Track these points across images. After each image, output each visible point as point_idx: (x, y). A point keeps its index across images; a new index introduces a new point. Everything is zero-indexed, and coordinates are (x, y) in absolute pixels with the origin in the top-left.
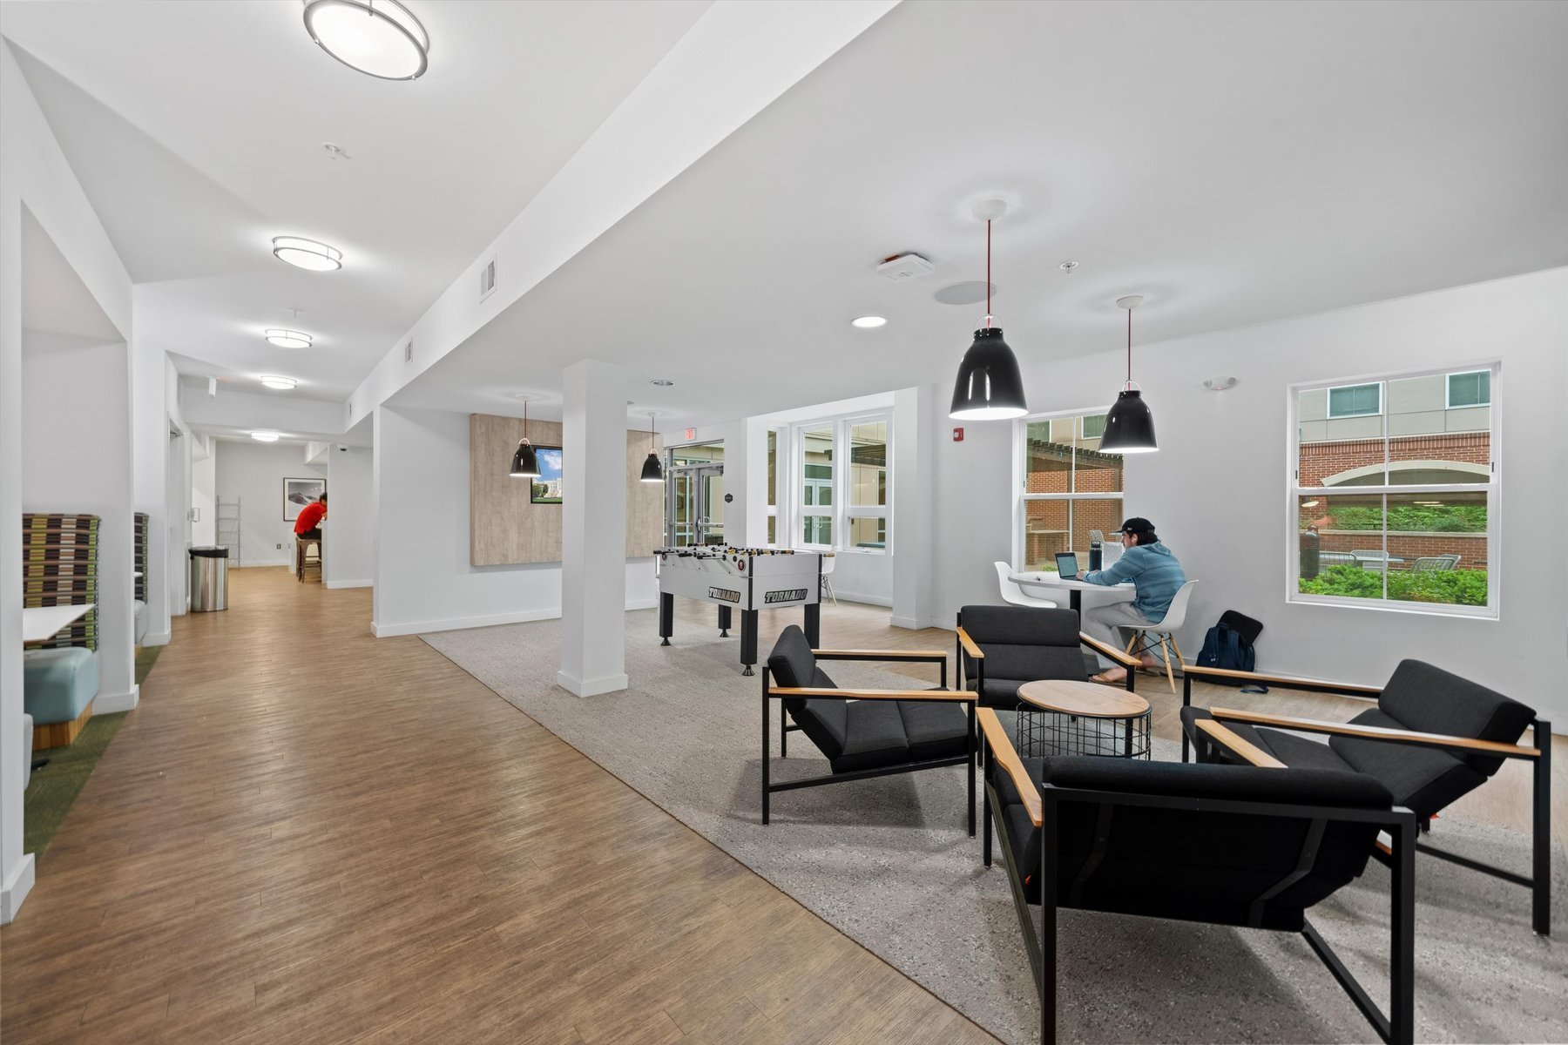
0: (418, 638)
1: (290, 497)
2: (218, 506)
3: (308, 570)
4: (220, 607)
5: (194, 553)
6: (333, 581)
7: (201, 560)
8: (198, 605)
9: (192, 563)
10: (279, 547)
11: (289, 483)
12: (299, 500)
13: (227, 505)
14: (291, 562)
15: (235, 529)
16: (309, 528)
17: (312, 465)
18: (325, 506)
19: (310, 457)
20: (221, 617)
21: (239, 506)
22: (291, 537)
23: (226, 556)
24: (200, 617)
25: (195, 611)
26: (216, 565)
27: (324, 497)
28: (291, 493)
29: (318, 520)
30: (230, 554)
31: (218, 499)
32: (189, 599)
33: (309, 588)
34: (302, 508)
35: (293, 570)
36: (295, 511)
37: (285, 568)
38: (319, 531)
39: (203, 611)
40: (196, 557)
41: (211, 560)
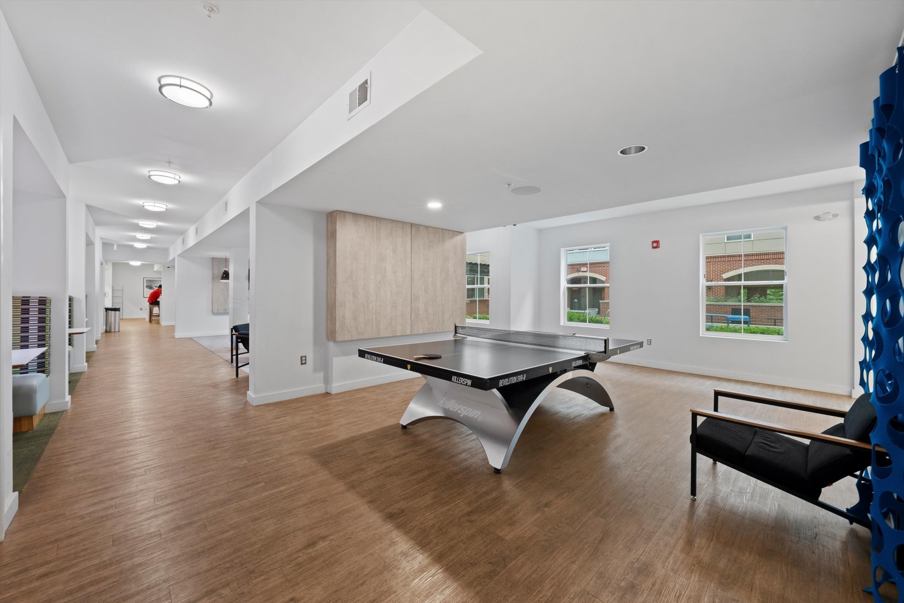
0: (191, 339)
1: (147, 287)
2: (113, 291)
3: (153, 318)
4: (117, 330)
5: (107, 309)
6: (164, 322)
7: (110, 312)
8: (108, 330)
9: (106, 313)
10: (141, 309)
11: (146, 280)
12: (151, 288)
13: (117, 290)
14: (147, 317)
15: (121, 301)
16: (154, 300)
17: (157, 272)
18: (161, 291)
19: (155, 269)
20: (117, 334)
21: (123, 291)
22: (147, 305)
23: (119, 311)
24: (108, 334)
25: (106, 332)
26: (115, 314)
27: (160, 286)
28: (147, 284)
29: (158, 297)
30: (121, 310)
31: (113, 288)
32: (105, 327)
33: (154, 326)
34: (151, 291)
35: (148, 319)
36: (148, 292)
37: (144, 319)
38: (159, 302)
39: (110, 332)
40: (108, 311)
41: (113, 312)
